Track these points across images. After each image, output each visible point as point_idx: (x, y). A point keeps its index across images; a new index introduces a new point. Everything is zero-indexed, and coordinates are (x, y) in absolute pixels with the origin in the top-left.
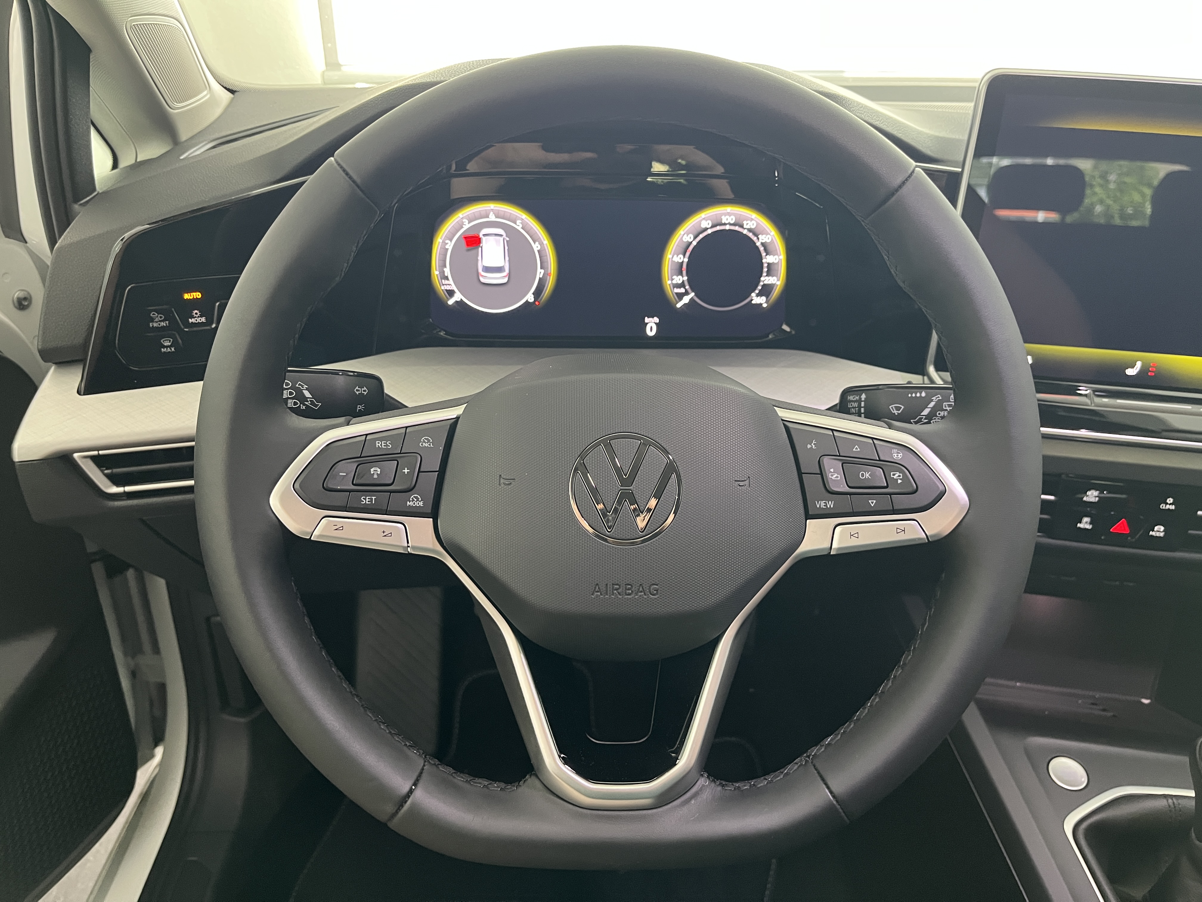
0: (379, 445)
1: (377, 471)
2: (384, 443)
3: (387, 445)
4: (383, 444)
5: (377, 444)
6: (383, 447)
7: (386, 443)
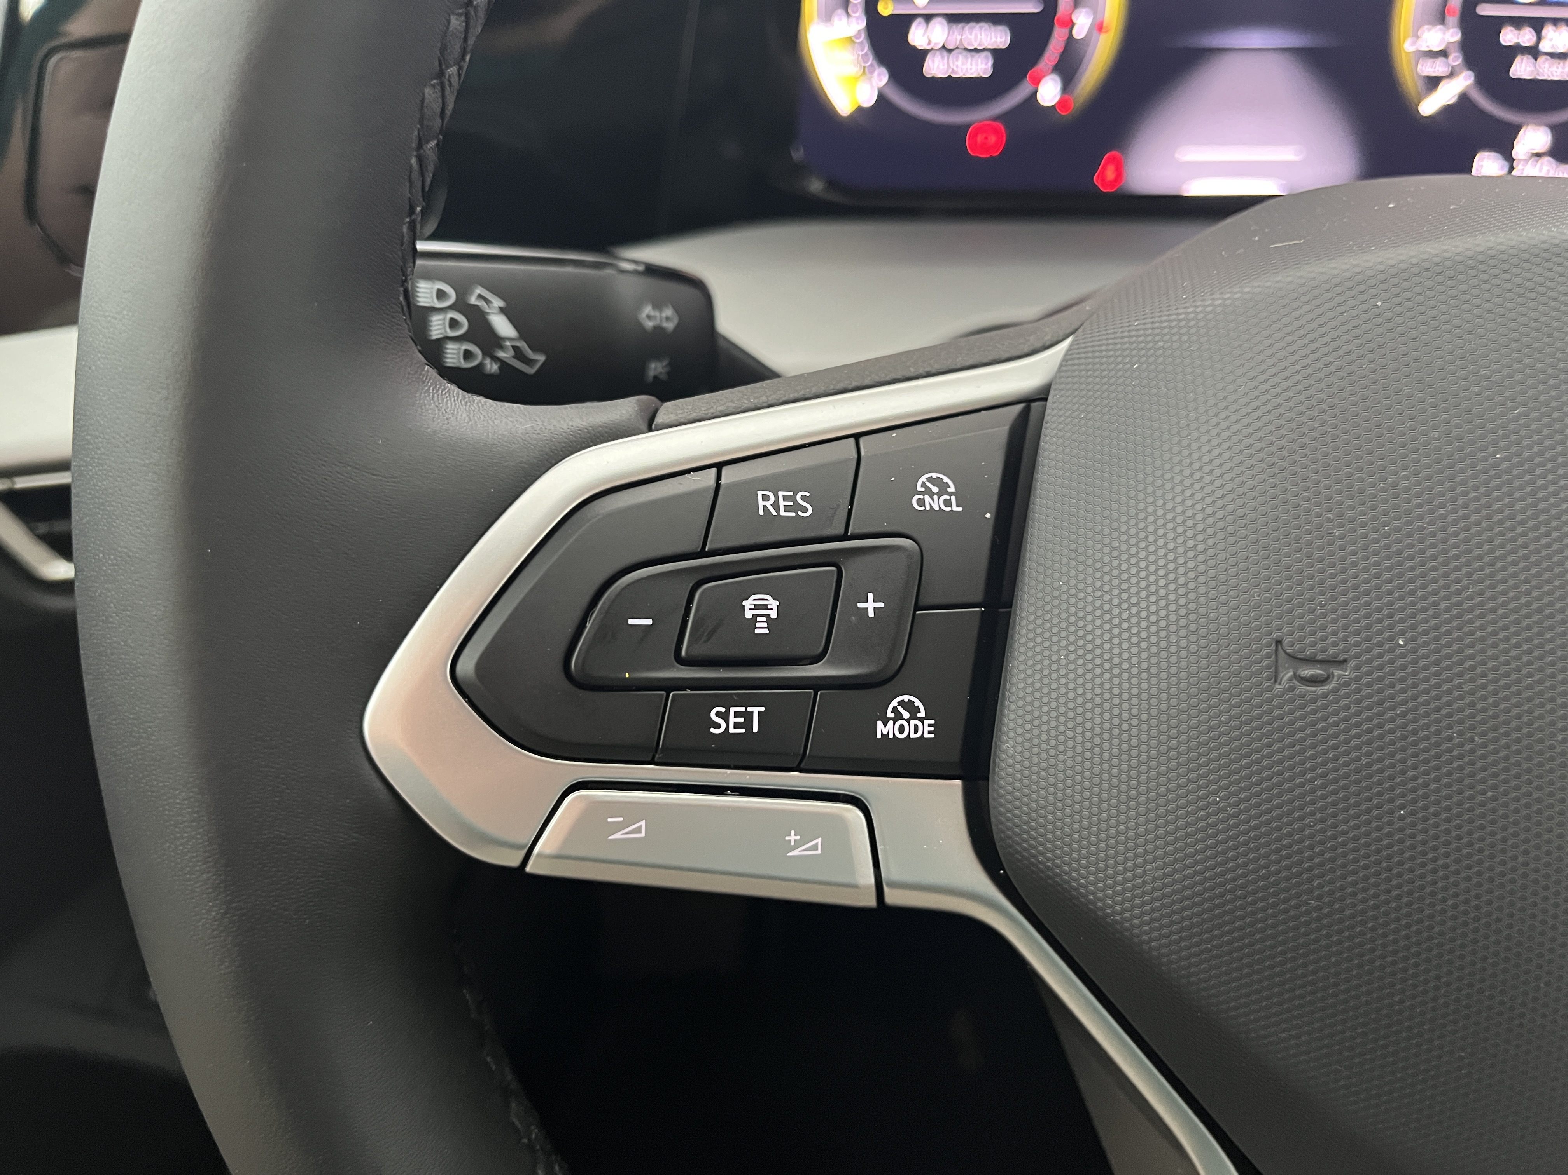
0: (768, 504)
1: (765, 607)
2: (785, 498)
3: (797, 507)
4: (782, 503)
5: (761, 503)
6: (783, 513)
7: (793, 498)
